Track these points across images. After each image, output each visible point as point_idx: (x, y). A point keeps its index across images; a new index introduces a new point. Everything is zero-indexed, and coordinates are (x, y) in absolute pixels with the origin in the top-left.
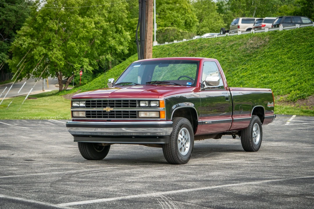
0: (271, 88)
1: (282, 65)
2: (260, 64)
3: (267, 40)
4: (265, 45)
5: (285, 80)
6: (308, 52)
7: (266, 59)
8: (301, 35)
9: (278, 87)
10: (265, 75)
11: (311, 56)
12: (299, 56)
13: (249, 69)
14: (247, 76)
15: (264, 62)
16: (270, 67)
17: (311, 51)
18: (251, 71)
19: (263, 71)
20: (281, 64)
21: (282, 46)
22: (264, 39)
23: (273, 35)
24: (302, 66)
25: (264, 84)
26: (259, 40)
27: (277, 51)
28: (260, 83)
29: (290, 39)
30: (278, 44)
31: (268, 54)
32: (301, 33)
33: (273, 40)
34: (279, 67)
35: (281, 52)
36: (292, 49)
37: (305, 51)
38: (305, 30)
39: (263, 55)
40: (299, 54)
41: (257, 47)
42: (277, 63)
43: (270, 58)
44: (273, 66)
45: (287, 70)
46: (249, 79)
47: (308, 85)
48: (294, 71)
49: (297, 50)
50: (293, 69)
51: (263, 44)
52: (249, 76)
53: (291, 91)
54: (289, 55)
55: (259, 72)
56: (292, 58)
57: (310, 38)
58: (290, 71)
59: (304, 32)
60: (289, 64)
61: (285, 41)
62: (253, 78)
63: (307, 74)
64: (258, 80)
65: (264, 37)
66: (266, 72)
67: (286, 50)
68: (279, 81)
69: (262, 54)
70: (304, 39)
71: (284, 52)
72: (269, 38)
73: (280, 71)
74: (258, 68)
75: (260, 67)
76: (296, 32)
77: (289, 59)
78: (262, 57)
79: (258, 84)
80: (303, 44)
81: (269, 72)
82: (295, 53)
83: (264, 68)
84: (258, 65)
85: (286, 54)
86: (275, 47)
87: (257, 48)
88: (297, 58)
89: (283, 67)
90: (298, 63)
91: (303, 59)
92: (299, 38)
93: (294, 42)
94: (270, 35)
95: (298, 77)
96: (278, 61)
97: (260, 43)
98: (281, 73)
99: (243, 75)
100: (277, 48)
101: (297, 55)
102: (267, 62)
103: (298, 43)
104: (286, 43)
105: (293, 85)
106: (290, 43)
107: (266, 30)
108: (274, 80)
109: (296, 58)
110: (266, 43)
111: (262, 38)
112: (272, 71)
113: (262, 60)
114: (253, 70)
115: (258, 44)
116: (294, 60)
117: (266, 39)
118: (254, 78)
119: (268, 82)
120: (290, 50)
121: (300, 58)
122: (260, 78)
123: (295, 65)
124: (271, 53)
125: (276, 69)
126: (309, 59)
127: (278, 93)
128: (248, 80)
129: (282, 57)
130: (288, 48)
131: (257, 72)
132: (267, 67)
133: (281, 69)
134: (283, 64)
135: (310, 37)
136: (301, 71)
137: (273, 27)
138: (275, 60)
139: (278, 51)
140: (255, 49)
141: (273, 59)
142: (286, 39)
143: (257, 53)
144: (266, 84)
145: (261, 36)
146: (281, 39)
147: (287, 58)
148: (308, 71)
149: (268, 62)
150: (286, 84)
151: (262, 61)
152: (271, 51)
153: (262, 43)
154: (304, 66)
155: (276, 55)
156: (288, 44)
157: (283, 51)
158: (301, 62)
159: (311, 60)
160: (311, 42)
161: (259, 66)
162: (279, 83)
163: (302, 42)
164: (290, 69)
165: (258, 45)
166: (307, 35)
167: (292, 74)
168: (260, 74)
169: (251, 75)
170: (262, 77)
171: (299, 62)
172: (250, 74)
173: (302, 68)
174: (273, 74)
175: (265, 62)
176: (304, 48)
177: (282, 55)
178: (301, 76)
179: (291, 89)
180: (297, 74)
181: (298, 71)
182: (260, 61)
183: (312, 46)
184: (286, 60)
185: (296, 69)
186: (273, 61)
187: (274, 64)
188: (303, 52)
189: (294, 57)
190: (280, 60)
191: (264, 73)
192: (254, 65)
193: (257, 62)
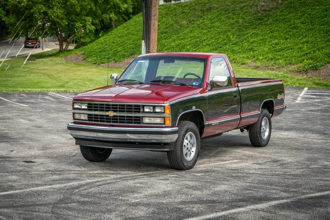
0: (283, 56)
1: (295, 31)
2: (271, 29)
3: (280, 2)
4: (277, 7)
5: (297, 47)
6: (322, 17)
7: (278, 24)
9: (290, 56)
10: (276, 41)
11: (325, 22)
12: (313, 21)
13: (260, 34)
14: (257, 41)
15: (275, 27)
16: (282, 32)
17: (326, 16)
18: (262, 36)
19: (274, 37)
20: (293, 30)
21: (295, 10)
22: (277, 1)
24: (315, 32)
25: (275, 51)
26: (271, 2)
27: (289, 15)
28: (271, 50)
29: (303, 2)
30: (291, 7)
31: (281, 18)
33: (286, 2)
34: (291, 33)
35: (293, 16)
36: (305, 13)
37: (319, 16)
39: (275, 18)
40: (313, 19)
41: (268, 9)
42: (289, 29)
43: (282, 23)
44: (285, 31)
45: (300, 36)
46: (260, 45)
47: (322, 53)
48: (307, 38)
49: (311, 14)
50: (307, 36)
51: (275, 6)
52: (260, 41)
53: (303, 60)
54: (302, 19)
55: (271, 37)
56: (305, 23)
58: (303, 37)
60: (302, 30)
61: (299, 4)
62: (263, 44)
63: (321, 41)
64: (270, 47)
66: (277, 38)
67: (299, 14)
68: (291, 49)
69: (274, 18)
70: (319, 2)
71: (297, 16)
73: (292, 37)
74: (269, 33)
75: (271, 32)
77: (302, 24)
78: (274, 21)
79: (269, 51)
80: (317, 7)
81: (280, 38)
82: (309, 18)
83: (275, 34)
84: (269, 30)
85: (300, 18)
86: (287, 10)
87: (269, 11)
88: (311, 23)
89: (296, 33)
90: (311, 29)
91: (317, 24)
93: (308, 6)
95: (311, 44)
96: (291, 26)
97: (272, 5)
98: (294, 39)
99: (253, 41)
100: (290, 11)
101: (311, 19)
102: (279, 27)
103: (313, 7)
104: (299, 6)
105: (305, 54)
106: (303, 6)
108: (286, 48)
109: (309, 23)
110: (278, 5)
112: (284, 37)
113: (274, 24)
114: (264, 36)
115: (270, 6)
116: (307, 25)
118: (265, 45)
119: (280, 49)
120: (304, 15)
121: (314, 23)
122: (271, 45)
123: (308, 30)
124: (284, 17)
125: (288, 35)
126: (324, 25)
127: (290, 61)
128: (258, 46)
129: (295, 22)
130: (302, 12)
131: (268, 38)
132: (278, 32)
133: (293, 35)
134: (296, 29)
136: (315, 38)
138: (287, 24)
139: (291, 15)
140: (266, 11)
141: (285, 23)
142: (300, 2)
143: (269, 17)
144: (277, 51)
147: (300, 23)
148: (322, 38)
149: (280, 27)
150: (298, 52)
151: (274, 26)
152: (283, 15)
153: (275, 5)
155: (289, 20)
156: (302, 8)
157: (297, 14)
158: (315, 28)
159: (326, 26)
160: (326, 6)
161: (271, 31)
162: (291, 51)
163: (317, 6)
164: (303, 35)
165: (269, 8)
167: (305, 41)
168: (271, 40)
170: (273, 44)
171: (313, 27)
172: (261, 40)
173: (316, 34)
174: (285, 40)
175: (277, 27)
176: (319, 12)
177: (294, 19)
178: (314, 44)
179: (303, 58)
180: (310, 41)
181: (311, 38)
182: (272, 25)
183: (326, 11)
184: (299, 25)
185: (310, 36)
186: (286, 26)
187: (286, 29)
188: (318, 16)
189: (307, 22)
190: (293, 24)
191: (275, 39)
192: (266, 30)
193: (268, 26)
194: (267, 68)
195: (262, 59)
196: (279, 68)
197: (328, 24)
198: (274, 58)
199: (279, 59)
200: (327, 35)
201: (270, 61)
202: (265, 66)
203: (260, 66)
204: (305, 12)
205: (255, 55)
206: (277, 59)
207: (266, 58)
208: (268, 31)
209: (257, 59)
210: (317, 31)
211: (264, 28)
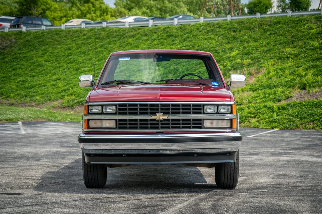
0: (37, 92)
1: (41, 69)
2: (12, 67)
3: (13, 40)
4: (11, 46)
5: (49, 84)
6: (67, 56)
7: (19, 61)
8: (55, 38)
9: (45, 92)
10: (21, 79)
11: (72, 60)
12: (58, 59)
15: (17, 64)
16: (26, 70)
17: (70, 54)
18: (4, 73)
19: (19, 74)
20: (38, 67)
21: (35, 48)
22: (10, 40)
23: (19, 36)
24: (64, 69)
25: (25, 88)
26: (4, 40)
27: (30, 53)
28: (21, 88)
29: (42, 41)
30: (30, 45)
31: (21, 56)
32: (53, 35)
33: (22, 41)
34: (37, 71)
35: (35, 54)
36: (47, 52)
37: (64, 54)
38: (58, 32)
39: (15, 56)
40: (57, 57)
42: (34, 66)
43: (23, 60)
44: (30, 69)
45: (48, 74)
46: (4, 83)
47: (81, 89)
48: (57, 76)
49: (53, 53)
50: (56, 73)
51: (9, 45)
52: (3, 79)
53: (63, 96)
54: (45, 57)
55: (15, 75)
56: (49, 61)
57: (65, 41)
58: (52, 75)
59: (57, 34)
60: (49, 68)
61: (38, 43)
62: (8, 81)
63: (74, 78)
64: (17, 84)
65: (9, 38)
66: (22, 76)
67: (40, 52)
68: (44, 86)
69: (13, 56)
70: (59, 42)
71: (38, 54)
72: (15, 39)
73: (39, 75)
74: (11, 71)
75: (14, 70)
76: (48, 34)
77: (47, 62)
78: (14, 59)
79: (18, 88)
80: (58, 46)
81: (26, 75)
82: (52, 56)
83: (19, 71)
84: (11, 68)
85: (42, 56)
86: (26, 48)
87: (3, 49)
89: (42, 70)
90: (59, 67)
91: (64, 62)
92: (52, 41)
93: (47, 44)
94: (16, 36)
95: (65, 81)
96: (35, 63)
97: (5, 43)
98: (42, 76)
100: (29, 49)
101: (55, 58)
102: (21, 65)
103: (53, 46)
104: (38, 44)
105: (63, 90)
106: (43, 45)
107: (6, 30)
108: (36, 85)
109: (55, 61)
110: (12, 44)
111: (7, 38)
112: (30, 74)
113: (14, 62)
114: (7, 73)
115: (3, 44)
116: (52, 63)
117: (11, 39)
118: (10, 82)
119: (30, 86)
120: (46, 53)
121: (60, 61)
122: (18, 82)
123: (55, 68)
124: (24, 55)
125: (34, 72)
126: (71, 63)
127: (49, 98)
128: (2, 84)
129: (38, 60)
130: (43, 51)
131: (11, 75)
132: (22, 69)
133: (40, 73)
134: (41, 67)
135: (64, 39)
136: (66, 75)
137: (12, 27)
138: (30, 62)
139: (32, 53)
141: (27, 61)
142: (38, 41)
143: (4, 55)
144: (27, 88)
145: (5, 36)
146: (32, 40)
147: (44, 61)
148: (74, 75)
149: (23, 65)
150: (53, 89)
151: (15, 63)
152: (23, 53)
153: (8, 43)
154: (67, 70)
155: (31, 57)
157: (37, 53)
158: (62, 66)
159: (73, 64)
160: (67, 45)
161: (13, 68)
162: (44, 88)
163: (57, 45)
164: (50, 72)
165: (3, 46)
166: (61, 38)
167: (56, 78)
168: (15, 77)
169: (4, 78)
170: (20, 81)
171: (60, 65)
173: (65, 72)
174: (32, 78)
175: (19, 64)
176: (61, 51)
177: (36, 58)
178: (68, 81)
179: (63, 94)
180: (62, 78)
181: (62, 75)
182: (12, 63)
183: (70, 50)
184: (43, 63)
185: (59, 73)
186: (28, 63)
187: (30, 67)
188: (62, 55)
189: (52, 60)
190: (37, 62)
191: (20, 76)
192: (6, 67)
193: (8, 64)
194: (24, 105)
195: (14, 96)
196: (39, 104)
197: (75, 62)
198: (29, 95)
199: (34, 96)
200: (78, 72)
201: (25, 97)
202: (21, 103)
203: (14, 103)
204: (46, 50)
205: (3, 93)
206: (32, 96)
207: (18, 95)
208: (9, 68)
209: (8, 97)
210: (66, 68)
211: (4, 66)
